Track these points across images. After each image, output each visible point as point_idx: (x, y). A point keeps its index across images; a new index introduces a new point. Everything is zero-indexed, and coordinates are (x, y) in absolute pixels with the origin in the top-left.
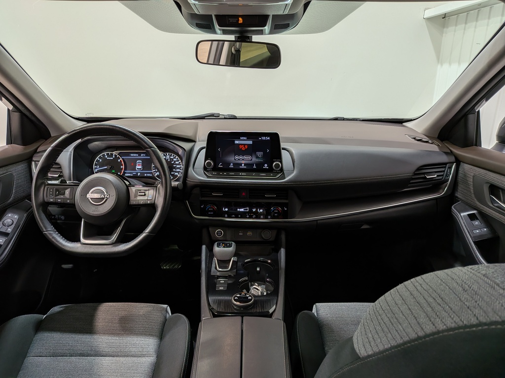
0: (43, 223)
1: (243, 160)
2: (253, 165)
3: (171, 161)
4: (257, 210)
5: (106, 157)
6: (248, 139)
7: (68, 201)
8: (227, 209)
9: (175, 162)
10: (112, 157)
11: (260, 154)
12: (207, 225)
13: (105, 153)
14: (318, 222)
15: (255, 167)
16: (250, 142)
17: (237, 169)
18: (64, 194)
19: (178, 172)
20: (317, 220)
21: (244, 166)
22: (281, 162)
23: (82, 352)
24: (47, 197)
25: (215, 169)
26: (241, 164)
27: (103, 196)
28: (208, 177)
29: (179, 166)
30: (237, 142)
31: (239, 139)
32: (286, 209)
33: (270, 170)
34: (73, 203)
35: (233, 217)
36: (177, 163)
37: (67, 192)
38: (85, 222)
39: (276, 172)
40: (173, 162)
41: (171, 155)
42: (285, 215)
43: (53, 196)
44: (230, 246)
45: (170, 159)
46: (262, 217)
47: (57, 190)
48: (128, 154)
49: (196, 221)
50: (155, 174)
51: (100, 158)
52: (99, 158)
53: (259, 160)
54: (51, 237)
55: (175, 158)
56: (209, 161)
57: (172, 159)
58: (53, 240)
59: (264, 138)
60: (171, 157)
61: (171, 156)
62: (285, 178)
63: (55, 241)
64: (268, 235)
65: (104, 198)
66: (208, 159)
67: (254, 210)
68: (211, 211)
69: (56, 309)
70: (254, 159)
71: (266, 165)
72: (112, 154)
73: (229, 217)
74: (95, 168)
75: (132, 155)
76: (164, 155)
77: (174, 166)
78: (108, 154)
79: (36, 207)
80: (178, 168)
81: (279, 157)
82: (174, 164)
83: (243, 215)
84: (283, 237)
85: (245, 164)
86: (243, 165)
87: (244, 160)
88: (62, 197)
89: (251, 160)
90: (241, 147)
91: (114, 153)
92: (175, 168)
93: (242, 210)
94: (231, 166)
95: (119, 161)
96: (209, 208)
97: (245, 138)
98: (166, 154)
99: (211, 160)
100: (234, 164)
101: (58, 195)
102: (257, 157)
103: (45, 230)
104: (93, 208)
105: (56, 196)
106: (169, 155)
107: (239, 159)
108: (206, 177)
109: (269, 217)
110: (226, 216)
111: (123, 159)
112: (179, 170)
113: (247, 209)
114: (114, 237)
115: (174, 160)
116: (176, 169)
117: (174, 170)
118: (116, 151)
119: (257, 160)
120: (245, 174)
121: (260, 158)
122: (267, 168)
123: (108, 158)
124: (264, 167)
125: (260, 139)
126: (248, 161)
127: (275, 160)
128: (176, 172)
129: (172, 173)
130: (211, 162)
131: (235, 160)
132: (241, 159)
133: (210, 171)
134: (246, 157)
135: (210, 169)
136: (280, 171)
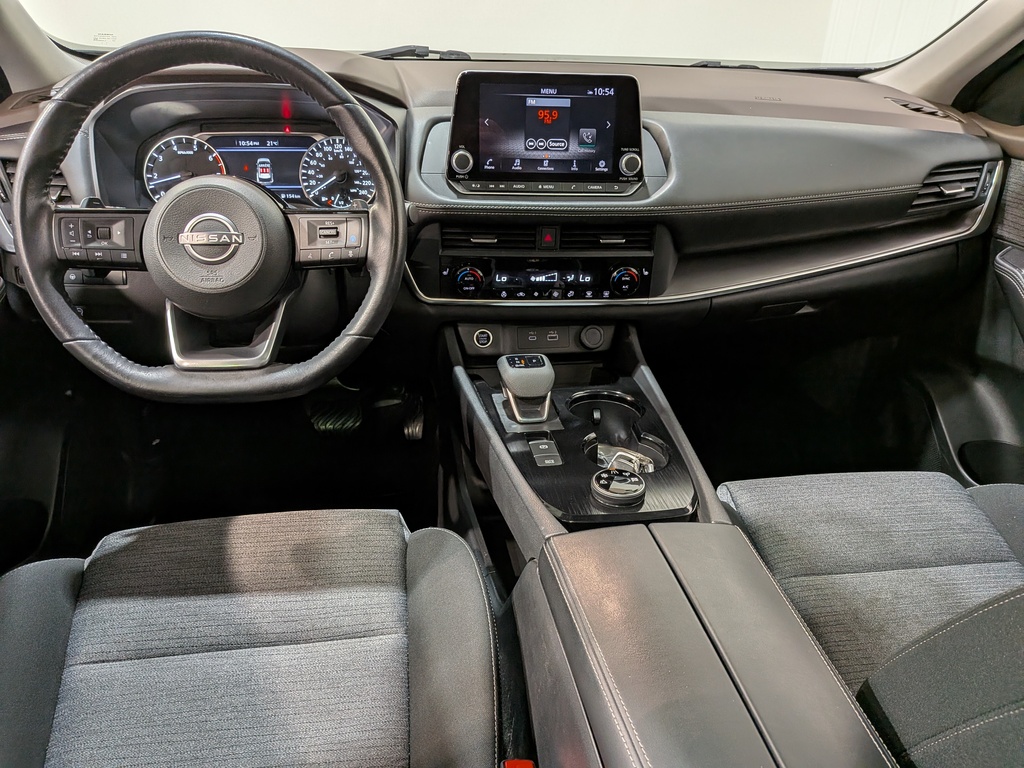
0: (59, 318)
1: (546, 149)
2: (568, 162)
3: (346, 160)
4: (577, 278)
5: (175, 148)
6: (561, 94)
7: (124, 256)
8: (504, 279)
10: (192, 149)
11: (588, 133)
12: (453, 320)
13: (171, 138)
14: (715, 301)
15: (575, 168)
16: (566, 103)
17: (531, 175)
18: (109, 236)
19: (368, 188)
20: (711, 298)
21: (549, 166)
22: (640, 154)
23: (215, 641)
24: (61, 244)
25: (477, 174)
26: (540, 162)
27: (224, 238)
28: (460, 195)
30: (531, 102)
31: (536, 92)
32: (646, 273)
33: (614, 176)
34: (139, 260)
35: (521, 298)
37: (118, 231)
38: (175, 309)
39: (628, 181)
40: (352, 163)
42: (644, 287)
43: (78, 241)
44: (540, 364)
45: (345, 153)
46: (589, 294)
47: (87, 226)
48: (231, 141)
49: (431, 310)
50: (309, 193)
51: (159, 151)
53: (587, 151)
54: (89, 357)
56: (461, 152)
57: (351, 153)
58: (97, 363)
59: (600, 91)
60: (347, 149)
61: (347, 144)
62: (648, 197)
63: (102, 367)
64: (597, 338)
65: (229, 245)
66: (458, 149)
67: (570, 278)
68: (468, 284)
69: (115, 540)
70: (575, 149)
71: (602, 163)
72: (190, 142)
73: (511, 296)
74: (149, 179)
75: (244, 143)
76: (328, 142)
77: (357, 171)
78: (179, 142)
79: (33, 275)
81: (636, 144)
82: (354, 167)
83: (544, 290)
84: (634, 339)
85: (552, 162)
86: (546, 163)
87: (550, 151)
88: (104, 244)
89: (567, 150)
90: (541, 114)
91: (196, 138)
92: (357, 177)
93: (542, 279)
94: (517, 167)
95: (210, 158)
96: (466, 275)
97: (552, 91)
98: (334, 141)
99: (466, 149)
100: (525, 161)
101: (92, 240)
102: (582, 143)
103: (68, 337)
104: (203, 271)
105: (88, 241)
106: (341, 141)
107: (536, 149)
108: (455, 196)
109: (606, 294)
110: (504, 294)
111: (220, 153)
112: (369, 183)
113: (553, 277)
114: (265, 348)
116: (361, 181)
117: (357, 182)
118: (201, 131)
119: (582, 150)
120: (551, 187)
121: (588, 144)
122: (606, 170)
123: (179, 153)
124: (597, 169)
125: (591, 93)
126: (559, 153)
127: (627, 149)
128: (362, 187)
129: (352, 191)
130: (468, 155)
131: (526, 149)
132: (541, 146)
133: (464, 179)
134: (553, 141)
135: (464, 175)
136: (636, 179)
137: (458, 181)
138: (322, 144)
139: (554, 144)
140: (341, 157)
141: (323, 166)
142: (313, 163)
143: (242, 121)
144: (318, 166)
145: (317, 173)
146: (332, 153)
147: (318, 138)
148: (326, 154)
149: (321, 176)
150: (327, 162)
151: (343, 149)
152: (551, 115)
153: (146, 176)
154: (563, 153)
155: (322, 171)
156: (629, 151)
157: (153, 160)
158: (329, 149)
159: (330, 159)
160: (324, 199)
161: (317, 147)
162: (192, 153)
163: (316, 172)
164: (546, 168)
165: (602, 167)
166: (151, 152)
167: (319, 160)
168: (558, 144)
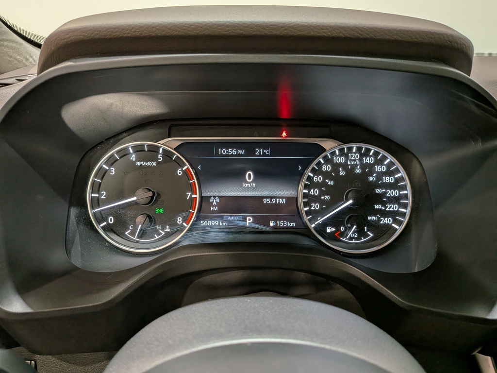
3: (365, 175)
5: (133, 158)
9: (381, 175)
10: (155, 159)
13: (129, 145)
19: (393, 214)
29: (394, 193)
36: (387, 180)
40: (372, 179)
41: (368, 150)
45: (363, 166)
51: (111, 161)
52: (106, 163)
55: (380, 162)
57: (371, 166)
60: (368, 160)
61: (367, 153)
72: (154, 150)
75: (224, 152)
76: (341, 150)
77: (379, 191)
78: (138, 150)
80: (396, 200)
82: (375, 185)
91: (161, 144)
92: (379, 199)
95: (179, 172)
98: (350, 149)
106: (359, 149)
112: (394, 207)
115: (378, 168)
116: (384, 204)
117: (378, 207)
118: (169, 137)
123: (138, 164)
128: (385, 214)
129: (370, 218)
138: (333, 154)
140: (358, 171)
141: (331, 183)
142: (318, 179)
143: (228, 122)
144: (324, 184)
145: (322, 193)
146: (344, 166)
147: (329, 145)
148: (336, 167)
149: (328, 198)
150: (337, 179)
151: (361, 160)
153: (89, 195)
155: (329, 190)
157: (103, 174)
158: (341, 160)
159: (342, 173)
160: (329, 230)
161: (325, 158)
162: (154, 164)
163: (321, 191)
166: (102, 163)
167: (326, 175)
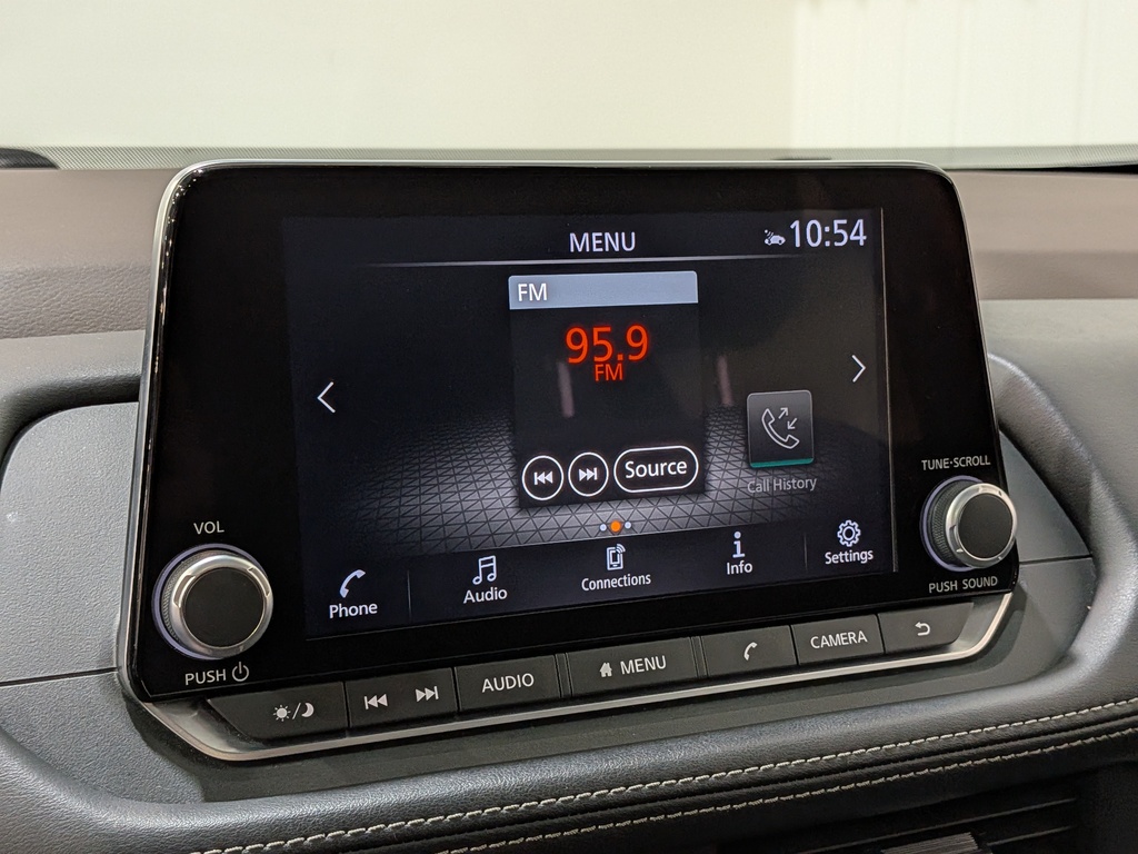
1: (613, 494)
2: (708, 542)
6: (654, 252)
11: (781, 410)
15: (739, 564)
16: (678, 288)
17: (555, 621)
21: (631, 567)
22: (1000, 477)
26: (589, 553)
30: (527, 292)
31: (552, 256)
33: (904, 578)
39: (962, 595)
53: (785, 484)
56: (211, 557)
59: (812, 232)
70: (734, 482)
85: (642, 548)
86: (615, 557)
89: (702, 488)
90: (579, 343)
94: (487, 590)
97: (614, 241)
99: (231, 538)
100: (521, 560)
102: (759, 453)
107: (568, 499)
119: (763, 485)
120: (653, 664)
121: (785, 454)
122: (866, 557)
124: (832, 559)
125: (776, 239)
126: (666, 508)
127: (942, 464)
130: (249, 566)
131: (524, 504)
132: (588, 485)
133: (226, 689)
134: (639, 459)
135: (226, 664)
136: (991, 581)
137: (197, 700)
139: (647, 470)
152: (621, 346)
154: (686, 506)
156: (952, 471)
164: (617, 578)
165: (850, 545)
168: (659, 470)
